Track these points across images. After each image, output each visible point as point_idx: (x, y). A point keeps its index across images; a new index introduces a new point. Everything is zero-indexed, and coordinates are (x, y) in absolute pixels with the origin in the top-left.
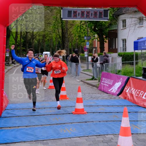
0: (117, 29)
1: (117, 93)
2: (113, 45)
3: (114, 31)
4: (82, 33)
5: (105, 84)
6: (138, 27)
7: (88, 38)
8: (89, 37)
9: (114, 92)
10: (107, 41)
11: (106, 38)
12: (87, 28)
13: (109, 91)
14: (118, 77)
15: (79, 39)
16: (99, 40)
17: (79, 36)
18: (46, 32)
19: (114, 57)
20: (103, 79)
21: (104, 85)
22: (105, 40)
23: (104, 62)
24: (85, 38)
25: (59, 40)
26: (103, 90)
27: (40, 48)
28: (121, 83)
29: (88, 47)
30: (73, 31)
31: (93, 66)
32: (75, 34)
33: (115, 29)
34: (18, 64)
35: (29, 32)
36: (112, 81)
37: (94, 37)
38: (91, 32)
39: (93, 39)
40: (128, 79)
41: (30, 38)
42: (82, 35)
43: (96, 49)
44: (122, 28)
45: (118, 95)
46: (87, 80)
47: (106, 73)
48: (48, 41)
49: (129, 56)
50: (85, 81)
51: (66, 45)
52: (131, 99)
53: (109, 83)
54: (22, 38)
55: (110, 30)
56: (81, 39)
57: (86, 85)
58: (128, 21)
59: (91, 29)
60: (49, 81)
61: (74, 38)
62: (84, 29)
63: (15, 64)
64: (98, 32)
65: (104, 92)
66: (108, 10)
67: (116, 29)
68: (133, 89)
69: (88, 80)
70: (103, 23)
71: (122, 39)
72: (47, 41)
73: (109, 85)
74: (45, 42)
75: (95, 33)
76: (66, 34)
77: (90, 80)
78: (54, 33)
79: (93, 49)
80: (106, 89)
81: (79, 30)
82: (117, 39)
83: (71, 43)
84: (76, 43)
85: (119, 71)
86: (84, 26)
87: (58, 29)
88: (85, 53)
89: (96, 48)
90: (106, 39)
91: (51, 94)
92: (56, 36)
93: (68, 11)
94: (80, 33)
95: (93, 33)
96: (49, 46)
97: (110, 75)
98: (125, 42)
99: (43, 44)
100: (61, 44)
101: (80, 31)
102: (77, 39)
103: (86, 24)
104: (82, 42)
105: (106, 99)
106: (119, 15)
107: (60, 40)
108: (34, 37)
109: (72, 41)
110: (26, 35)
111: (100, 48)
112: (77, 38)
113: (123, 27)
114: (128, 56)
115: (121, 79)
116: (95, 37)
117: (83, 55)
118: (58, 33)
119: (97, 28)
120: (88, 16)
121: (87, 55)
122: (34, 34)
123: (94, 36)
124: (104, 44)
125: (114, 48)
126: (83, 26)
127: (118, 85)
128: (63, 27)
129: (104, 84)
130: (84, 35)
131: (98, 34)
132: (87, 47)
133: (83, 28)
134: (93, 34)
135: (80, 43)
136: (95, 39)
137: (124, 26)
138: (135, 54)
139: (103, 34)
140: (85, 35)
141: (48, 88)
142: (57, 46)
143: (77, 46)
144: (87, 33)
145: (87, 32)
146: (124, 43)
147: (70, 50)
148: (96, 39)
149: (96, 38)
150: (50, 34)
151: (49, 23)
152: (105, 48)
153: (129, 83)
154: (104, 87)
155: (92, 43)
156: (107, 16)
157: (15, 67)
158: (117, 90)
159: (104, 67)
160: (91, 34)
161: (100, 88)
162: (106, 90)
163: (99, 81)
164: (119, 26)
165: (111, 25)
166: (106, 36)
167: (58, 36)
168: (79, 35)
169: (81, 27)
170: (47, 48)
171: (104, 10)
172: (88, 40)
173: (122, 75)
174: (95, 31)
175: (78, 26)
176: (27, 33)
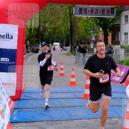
1: (121, 81)
2: (116, 37)
7: (95, 31)
9: (118, 80)
10: (111, 34)
11: (110, 31)
12: (93, 22)
13: (113, 79)
14: (121, 67)
15: (85, 32)
16: (103, 33)
17: (86, 30)
18: (57, 25)
19: (117, 49)
22: (108, 34)
24: (91, 31)
25: (67, 33)
27: (51, 39)
28: (124, 72)
29: (94, 40)
30: (81, 25)
32: (82, 28)
34: (32, 53)
35: (41, 25)
37: (99, 31)
41: (42, 31)
42: (88, 28)
44: (124, 23)
45: (122, 83)
48: (58, 33)
51: (74, 38)
54: (36, 30)
55: (113, 24)
56: (87, 32)
59: (97, 24)
60: (60, 69)
61: (81, 31)
63: (29, 53)
64: (103, 26)
66: (114, 8)
67: (119, 24)
70: (107, 18)
71: (124, 33)
73: (113, 73)
74: (55, 34)
75: (100, 26)
76: (74, 27)
78: (63, 27)
81: (86, 24)
82: (119, 32)
83: (78, 36)
84: (82, 35)
85: (122, 62)
88: (91, 44)
91: (62, 81)
92: (65, 29)
94: (87, 26)
96: (58, 37)
99: (53, 36)
100: (69, 36)
101: (86, 25)
102: (84, 32)
104: (88, 35)
106: (122, 11)
107: (69, 33)
108: (46, 29)
109: (79, 34)
110: (39, 28)
111: (104, 40)
112: (84, 31)
113: (125, 21)
115: (124, 68)
116: (99, 30)
117: (89, 46)
118: (67, 27)
121: (93, 46)
122: (46, 27)
123: (98, 29)
124: (108, 36)
125: (117, 40)
126: (90, 20)
128: (71, 21)
130: (89, 29)
131: (102, 28)
133: (89, 22)
135: (86, 35)
137: (127, 21)
139: (107, 28)
140: (91, 28)
141: (59, 75)
142: (66, 38)
143: (83, 38)
145: (92, 26)
146: (126, 37)
147: (77, 42)
149: (101, 32)
150: (60, 27)
151: (59, 18)
152: (108, 41)
157: (29, 55)
158: (120, 78)
160: (96, 28)
164: (122, 21)
165: (114, 20)
167: (67, 29)
168: (86, 28)
169: (87, 21)
170: (57, 39)
171: (111, 7)
172: (94, 33)
173: (125, 65)
174: (99, 25)
175: (85, 20)
176: (40, 26)
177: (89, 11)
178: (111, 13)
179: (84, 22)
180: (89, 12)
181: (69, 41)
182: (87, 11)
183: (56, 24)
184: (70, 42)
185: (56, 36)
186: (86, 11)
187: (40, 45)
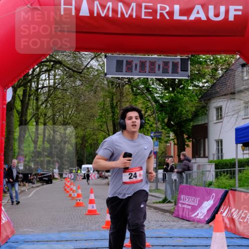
0: (207, 124)
2: (200, 150)
4: (148, 130)
5: (185, 206)
6: (243, 119)
7: (157, 134)
9: (202, 218)
10: (190, 144)
11: (188, 138)
12: (155, 122)
13: (192, 216)
14: (207, 192)
16: (176, 143)
20: (182, 197)
21: (184, 208)
22: (186, 143)
23: (184, 170)
24: (152, 134)
26: (183, 216)
28: (214, 201)
31: (165, 178)
33: (203, 123)
34: (39, 184)
36: (198, 199)
37: (168, 138)
38: (163, 128)
39: (166, 140)
40: (226, 193)
44: (215, 121)
45: (208, 222)
46: (154, 203)
47: (188, 186)
48: (91, 147)
49: (228, 165)
50: (151, 205)
52: (231, 228)
53: (192, 204)
55: (195, 124)
57: (153, 210)
59: (163, 125)
60: (88, 202)
62: (151, 123)
63: (34, 183)
64: (175, 128)
65: (184, 219)
67: (205, 124)
68: (234, 210)
69: (157, 203)
70: (183, 113)
71: (215, 140)
72: (89, 147)
73: (193, 206)
74: (85, 149)
75: (169, 130)
77: (160, 202)
80: (187, 214)
82: (206, 140)
86: (152, 119)
87: (106, 122)
89: (172, 156)
90: (187, 141)
93: (117, 61)
95: (165, 130)
96: (92, 155)
97: (195, 190)
98: (221, 146)
99: (82, 152)
103: (154, 115)
105: (187, 228)
115: (214, 194)
116: (169, 137)
118: (107, 131)
119: (173, 121)
121: (155, 164)
123: (167, 135)
124: (185, 148)
125: (202, 155)
127: (208, 205)
128: (114, 120)
129: (183, 206)
132: (155, 151)
133: (149, 122)
134: (167, 132)
136: (169, 140)
138: (238, 161)
139: (182, 133)
141: (86, 214)
148: (172, 142)
149: (172, 139)
150: (93, 134)
153: (226, 200)
154: (183, 211)
155: (164, 150)
157: (33, 187)
158: (205, 214)
159: (183, 178)
160: (163, 132)
161: (177, 214)
162: (187, 216)
163: (175, 204)
164: (210, 119)
165: (196, 115)
166: (188, 136)
170: (89, 159)
171: (181, 59)
172: (157, 138)
174: (169, 127)
177: (136, 65)
178: (181, 70)
180: (136, 67)
182: (132, 66)
183: (86, 128)
185: (88, 153)
186: (130, 67)
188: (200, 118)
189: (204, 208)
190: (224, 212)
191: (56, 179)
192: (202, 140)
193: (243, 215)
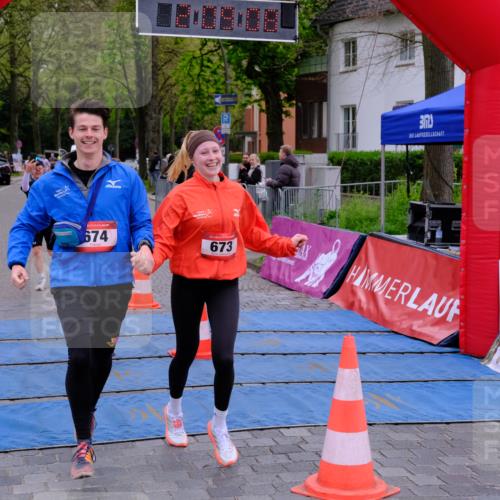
0: (327, 72)
1: (324, 290)
2: (312, 124)
3: (317, 78)
4: (208, 81)
5: (283, 260)
6: (397, 67)
7: (228, 100)
8: (230, 96)
9: (315, 285)
10: (293, 111)
11: (288, 99)
12: (223, 64)
13: (297, 281)
14: (326, 236)
15: (195, 102)
16: (264, 107)
17: (198, 93)
19: (314, 166)
21: (280, 262)
22: (284, 109)
24: (218, 100)
26: (278, 278)
27: (59, 132)
28: (338, 254)
29: (229, 132)
30: (177, 74)
32: (184, 86)
33: (319, 70)
35: (21, 75)
36: (308, 248)
37: (248, 98)
38: (238, 78)
39: (243, 102)
40: (362, 241)
41: (25, 96)
42: (208, 88)
43: (254, 138)
44: (342, 68)
45: (328, 295)
47: (289, 220)
49: (366, 164)
51: (151, 124)
52: (368, 310)
53: (297, 256)
55: (301, 73)
56: (203, 103)
58: (364, 45)
59: (239, 71)
61: (181, 100)
62: (214, 67)
64: (263, 80)
65: (280, 285)
66: (294, 6)
67: (321, 73)
68: (375, 275)
70: (279, 50)
71: (342, 106)
73: (298, 261)
75: (250, 81)
79: (244, 138)
80: (287, 275)
81: (197, 70)
82: (325, 104)
83: (168, 117)
84: (186, 115)
85: (332, 216)
86: (215, 59)
89: (255, 133)
90: (287, 105)
93: (160, 5)
94: (201, 80)
95: (243, 82)
98: (354, 117)
100: (134, 118)
101: (199, 75)
102: (190, 103)
103: (219, 51)
104: (206, 113)
105: (287, 308)
106: (332, 25)
109: (172, 109)
110: (12, 85)
111: (268, 134)
112: (191, 98)
113: (347, 64)
114: (363, 163)
115: (338, 241)
116: (250, 95)
119: (259, 66)
120: (226, 25)
123: (246, 92)
124: (281, 120)
125: (315, 135)
126: (212, 58)
127: (327, 261)
129: (279, 259)
130: (212, 90)
131: (262, 87)
132: (223, 132)
133: (209, 64)
134: (245, 86)
135: (199, 116)
136: (250, 102)
137: (351, 60)
138: (386, 158)
139: (277, 89)
140: (218, 89)
142: (121, 127)
144: (224, 83)
145: (223, 79)
146: (351, 121)
147: (166, 141)
148: (256, 105)
149: (256, 101)
152: (284, 136)
153: (362, 254)
154: (279, 268)
155: (240, 117)
156: (293, 27)
158: (321, 278)
159: (280, 199)
160: (237, 85)
161: (268, 273)
162: (287, 279)
164: (334, 63)
165: (304, 55)
166: (288, 94)
168: (197, 88)
169: (202, 60)
171: (282, 4)
172: (227, 107)
173: (340, 227)
174: (250, 77)
175: (194, 58)
176: (14, 76)
178: (282, 27)
179: (190, 62)
181: (134, 138)
182: (189, 17)
184: (137, 140)
186: (184, 18)
187: (16, 152)
188: (312, 61)
189: (320, 266)
190: (357, 277)
191: (17, 173)
192: (316, 105)
193: (392, 288)
